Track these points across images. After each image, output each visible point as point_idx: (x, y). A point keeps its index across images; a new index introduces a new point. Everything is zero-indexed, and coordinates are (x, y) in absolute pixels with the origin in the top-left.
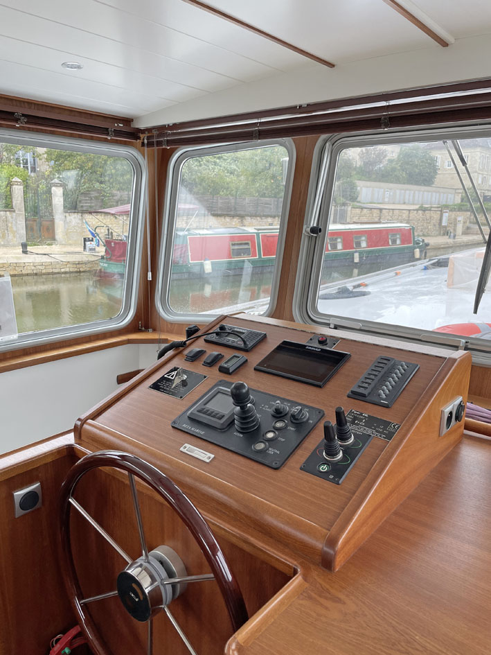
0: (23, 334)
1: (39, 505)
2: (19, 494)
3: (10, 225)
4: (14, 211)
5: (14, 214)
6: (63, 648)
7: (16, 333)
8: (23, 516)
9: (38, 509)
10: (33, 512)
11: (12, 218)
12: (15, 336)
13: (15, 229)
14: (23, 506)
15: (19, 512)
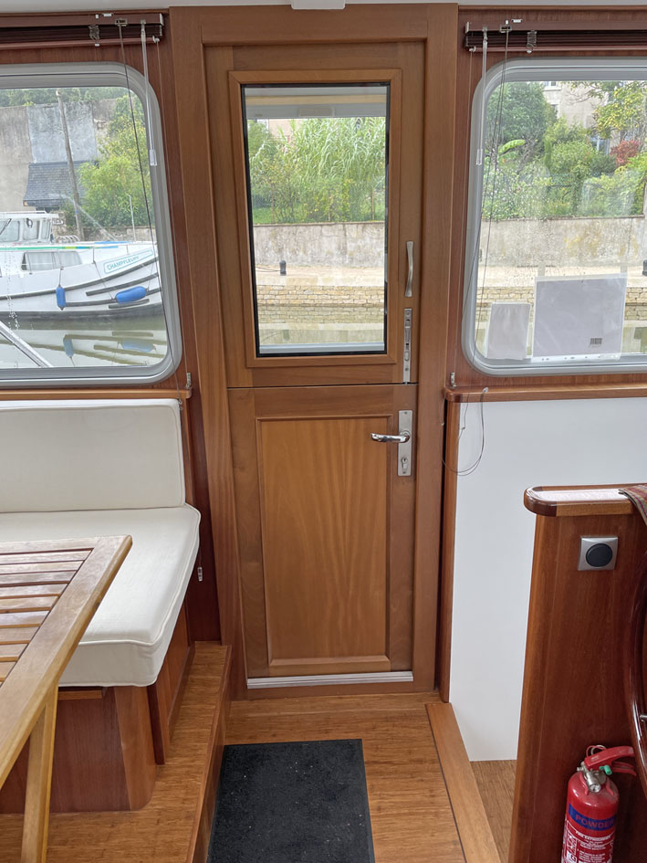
0: (627, 354)
1: (610, 566)
2: (588, 542)
3: (634, 237)
4: (643, 218)
5: (643, 221)
6: (603, 764)
7: (619, 351)
8: (588, 572)
9: (608, 572)
10: (600, 571)
11: (639, 226)
12: (617, 356)
13: (639, 242)
14: (589, 558)
15: (583, 565)
